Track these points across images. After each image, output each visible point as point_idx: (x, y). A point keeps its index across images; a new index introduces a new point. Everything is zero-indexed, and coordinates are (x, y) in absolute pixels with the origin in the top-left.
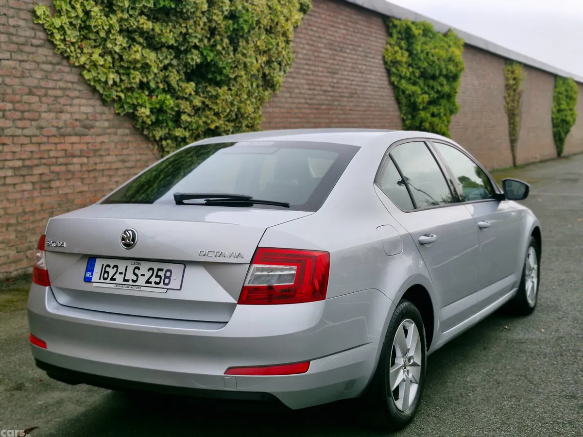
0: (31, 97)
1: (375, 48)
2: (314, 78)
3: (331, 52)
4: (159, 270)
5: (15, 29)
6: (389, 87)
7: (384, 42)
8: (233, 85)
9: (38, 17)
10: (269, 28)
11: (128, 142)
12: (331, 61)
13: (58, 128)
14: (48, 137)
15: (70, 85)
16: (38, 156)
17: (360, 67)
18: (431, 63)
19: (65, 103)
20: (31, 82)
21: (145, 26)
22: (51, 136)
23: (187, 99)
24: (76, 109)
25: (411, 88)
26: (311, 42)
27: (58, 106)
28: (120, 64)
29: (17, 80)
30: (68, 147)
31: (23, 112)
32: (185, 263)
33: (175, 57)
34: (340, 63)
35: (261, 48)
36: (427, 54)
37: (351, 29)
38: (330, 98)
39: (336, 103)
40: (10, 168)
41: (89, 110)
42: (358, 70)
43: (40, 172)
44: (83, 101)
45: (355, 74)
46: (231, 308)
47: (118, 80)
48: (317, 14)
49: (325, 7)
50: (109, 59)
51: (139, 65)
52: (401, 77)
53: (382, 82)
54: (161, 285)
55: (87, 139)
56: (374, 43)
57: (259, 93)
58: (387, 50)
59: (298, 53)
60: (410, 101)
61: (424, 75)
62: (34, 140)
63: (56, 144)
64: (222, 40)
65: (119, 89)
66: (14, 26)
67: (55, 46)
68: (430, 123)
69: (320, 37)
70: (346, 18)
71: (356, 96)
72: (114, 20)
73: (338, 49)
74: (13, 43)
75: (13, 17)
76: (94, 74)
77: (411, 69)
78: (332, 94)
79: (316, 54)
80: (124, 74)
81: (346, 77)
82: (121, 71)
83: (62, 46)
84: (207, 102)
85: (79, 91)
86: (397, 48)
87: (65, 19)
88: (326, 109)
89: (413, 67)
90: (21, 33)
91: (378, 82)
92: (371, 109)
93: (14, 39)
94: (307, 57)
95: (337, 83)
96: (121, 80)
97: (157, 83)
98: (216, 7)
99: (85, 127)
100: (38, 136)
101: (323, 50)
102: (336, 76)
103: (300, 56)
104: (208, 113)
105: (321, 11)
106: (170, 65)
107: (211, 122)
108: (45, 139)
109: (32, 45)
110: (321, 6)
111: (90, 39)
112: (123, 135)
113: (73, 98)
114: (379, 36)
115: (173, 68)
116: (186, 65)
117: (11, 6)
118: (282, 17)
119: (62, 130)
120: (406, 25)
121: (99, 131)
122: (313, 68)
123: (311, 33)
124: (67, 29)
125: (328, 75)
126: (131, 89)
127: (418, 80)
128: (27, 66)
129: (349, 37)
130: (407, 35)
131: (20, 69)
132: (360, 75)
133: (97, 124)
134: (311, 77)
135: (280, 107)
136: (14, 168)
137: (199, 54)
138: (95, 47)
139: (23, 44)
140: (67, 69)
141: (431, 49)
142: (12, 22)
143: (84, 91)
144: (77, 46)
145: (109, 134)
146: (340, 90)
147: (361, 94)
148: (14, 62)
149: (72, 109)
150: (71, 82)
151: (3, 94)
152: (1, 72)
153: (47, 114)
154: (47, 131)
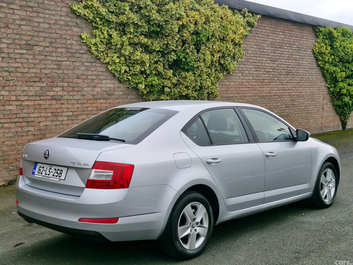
0: (78, 80)
1: (306, 45)
2: (260, 64)
3: (272, 49)
4: (58, 170)
5: (71, 46)
6: (317, 68)
7: (314, 41)
8: (197, 71)
9: (83, 39)
10: (222, 38)
12: (273, 54)
13: (93, 95)
14: (87, 100)
15: (101, 73)
16: (81, 110)
17: (294, 56)
18: (346, 53)
19: (97, 83)
20: (78, 72)
21: (143, 41)
22: (89, 100)
23: (169, 79)
24: (103, 85)
25: (332, 69)
26: (258, 44)
27: (94, 84)
28: (129, 61)
29: (71, 71)
30: (99, 105)
31: (74, 87)
32: (68, 168)
33: (161, 57)
34: (279, 55)
35: (215, 49)
36: (344, 47)
37: (288, 35)
38: (271, 76)
39: (276, 79)
40: (65, 116)
41: (112, 86)
42: (293, 59)
43: (82, 118)
44: (108, 81)
45: (291, 61)
46: (83, 189)
47: (128, 70)
48: (262, 27)
49: (268, 23)
50: (123, 59)
51: (139, 62)
52: (326, 62)
53: (311, 65)
54: (58, 177)
55: (110, 101)
56: (306, 42)
57: (216, 74)
58: (315, 46)
59: (248, 50)
60: (332, 76)
61: (341, 60)
62: (79, 102)
63: (91, 103)
64: (190, 47)
65: (129, 75)
66: (70, 44)
67: (92, 53)
68: (347, 90)
69: (264, 40)
70: (283, 28)
71: (291, 74)
72: (125, 38)
73: (278, 47)
74: (69, 52)
75: (69, 40)
76: (114, 67)
77: (333, 57)
78: (273, 73)
79: (261, 50)
80: (132, 67)
81: (283, 63)
82: (130, 65)
83: (96, 53)
84: (181, 80)
85: (106, 76)
86: (322, 44)
87: (98, 39)
88: (268, 82)
89: (334, 56)
90: (74, 47)
91: (309, 65)
92: (303, 81)
93: (70, 50)
94: (255, 52)
95: (277, 66)
96: (130, 70)
97: (151, 71)
98: (186, 29)
99: (109, 95)
100: (82, 100)
101: (266, 48)
102: (276, 63)
103: (250, 52)
104: (181, 86)
105: (266, 25)
106: (159, 60)
107: (183, 91)
108: (85, 101)
109: (80, 53)
110: (266, 22)
111: (112, 49)
112: (131, 99)
113: (102, 80)
114: (309, 38)
115: (161, 63)
116: (168, 61)
117: (69, 34)
118: (231, 32)
119: (96, 97)
120: (329, 30)
121: (117, 96)
122: (259, 59)
123: (258, 38)
124: (98, 45)
125: (270, 62)
126: (135, 75)
127: (337, 64)
128: (76, 64)
129: (286, 39)
130: (330, 37)
131: (73, 66)
132: (295, 61)
133: (116, 93)
134: (257, 64)
135: (234, 82)
136: (68, 116)
137: (175, 54)
138: (115, 53)
139: (75, 53)
140: (99, 65)
141: (347, 44)
142: (69, 42)
143: (109, 76)
144: (104, 53)
145: (123, 98)
146: (278, 71)
147: (295, 72)
148: (70, 62)
149: (101, 86)
150: (101, 71)
151: (63, 79)
152: (62, 68)
153: (87, 88)
154: (87, 97)
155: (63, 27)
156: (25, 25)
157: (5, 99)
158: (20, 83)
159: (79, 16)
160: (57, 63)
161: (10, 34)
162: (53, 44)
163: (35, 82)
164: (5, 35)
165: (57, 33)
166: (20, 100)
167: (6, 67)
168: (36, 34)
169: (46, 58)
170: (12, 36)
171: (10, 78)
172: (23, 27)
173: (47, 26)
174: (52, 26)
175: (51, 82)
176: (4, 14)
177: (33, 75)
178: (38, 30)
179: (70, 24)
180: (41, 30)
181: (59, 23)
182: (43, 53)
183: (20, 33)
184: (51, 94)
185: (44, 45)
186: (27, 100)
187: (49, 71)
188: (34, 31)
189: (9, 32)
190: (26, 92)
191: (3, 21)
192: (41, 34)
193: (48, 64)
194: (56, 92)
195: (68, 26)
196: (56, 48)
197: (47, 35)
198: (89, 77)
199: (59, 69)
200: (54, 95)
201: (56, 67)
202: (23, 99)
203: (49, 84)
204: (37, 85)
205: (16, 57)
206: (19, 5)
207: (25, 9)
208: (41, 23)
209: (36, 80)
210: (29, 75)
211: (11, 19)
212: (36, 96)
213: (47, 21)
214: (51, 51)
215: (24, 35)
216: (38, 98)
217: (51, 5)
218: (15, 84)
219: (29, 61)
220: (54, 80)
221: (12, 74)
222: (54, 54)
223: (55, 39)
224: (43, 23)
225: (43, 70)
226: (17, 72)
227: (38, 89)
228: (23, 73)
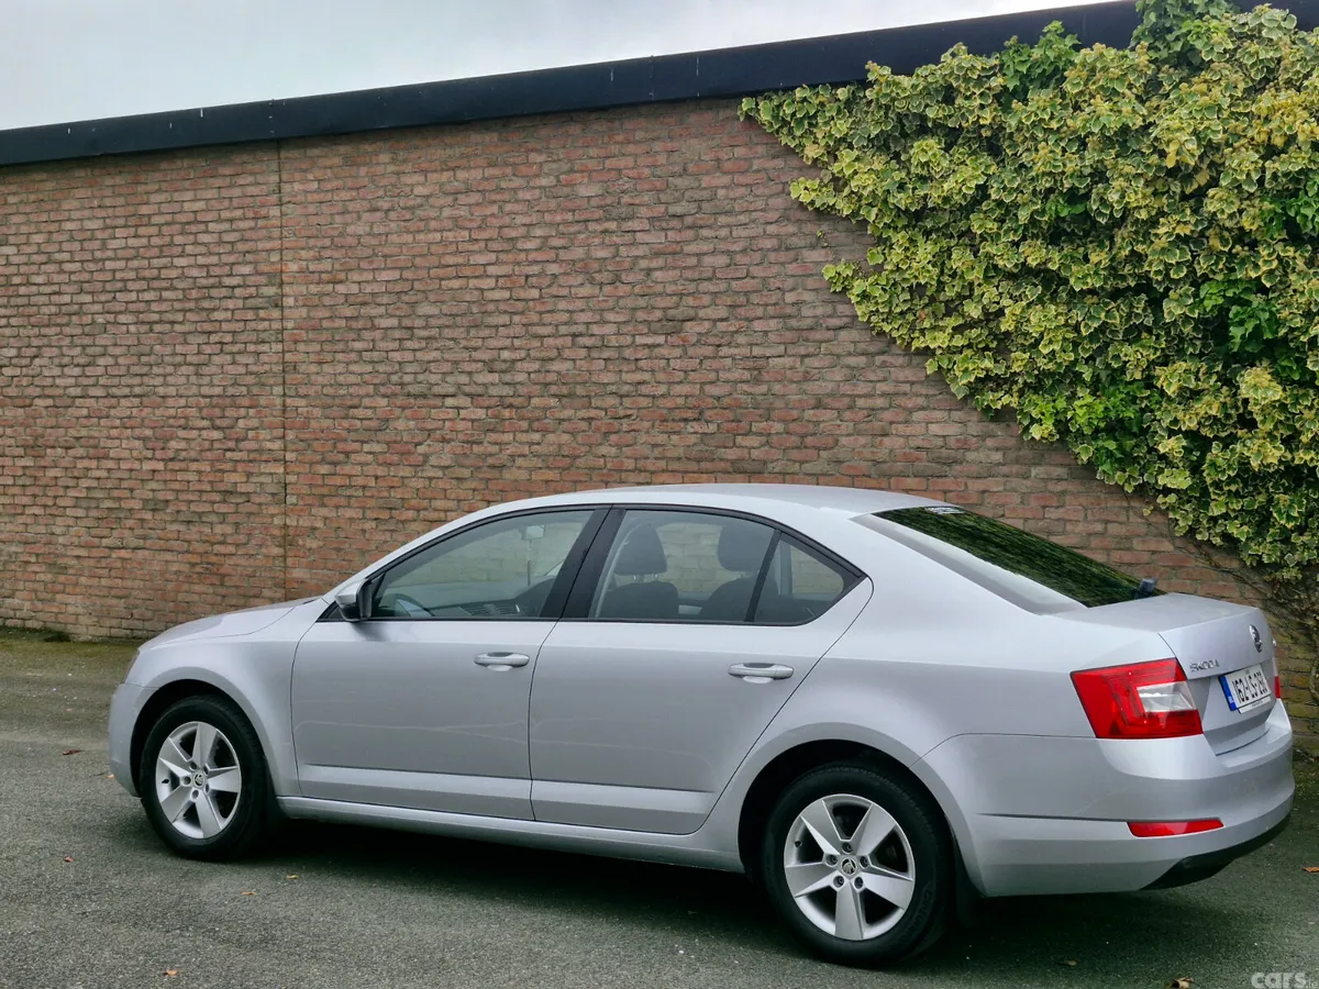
0: (820, 412)
5: (796, 307)
9: (831, 282)
11: (1063, 493)
13: (876, 463)
14: (852, 477)
15: (906, 388)
19: (894, 419)
20: (822, 387)
24: (918, 429)
27: (877, 425)
29: (794, 385)
31: (803, 437)
41: (952, 430)
44: (938, 415)
62: (823, 480)
66: (793, 304)
74: (792, 329)
75: (793, 290)
76: (944, 364)
85: (927, 396)
90: (806, 311)
93: (793, 323)
99: (938, 461)
100: (832, 475)
106: (1140, 327)
108: (846, 481)
109: (828, 329)
112: (1044, 480)
113: (911, 411)
117: (790, 273)
119: (885, 467)
121: (975, 469)
124: (878, 293)
128: (815, 362)
131: (802, 369)
133: (971, 456)
138: (949, 314)
139: (810, 329)
140: (901, 360)
142: (790, 298)
143: (942, 397)
144: (911, 318)
145: (1006, 476)
148: (791, 359)
149: (909, 430)
150: (908, 382)
151: (768, 409)
152: (766, 377)
153: (852, 438)
154: (849, 467)
155: (772, 257)
156: (661, 269)
157: (609, 466)
158: (647, 424)
159: (825, 214)
160: (750, 364)
161: (623, 297)
162: (739, 310)
163: (686, 420)
164: (611, 303)
165: (753, 278)
166: (645, 471)
167: (613, 384)
168: (691, 287)
169: (721, 354)
170: (629, 302)
171: (622, 413)
172: (657, 275)
173: (722, 260)
174: (739, 258)
175: (733, 421)
176: (612, 249)
177: (680, 401)
178: (696, 276)
179: (795, 241)
180: (705, 275)
181: (760, 246)
182: (711, 340)
183: (651, 291)
184: (731, 454)
185: (713, 317)
186: (663, 471)
187: (725, 389)
188: (686, 280)
189: (621, 294)
190: (660, 449)
191: (610, 268)
192: (705, 286)
193: (725, 370)
194: (746, 451)
195: (787, 249)
196: (750, 320)
197: (722, 286)
198: (860, 402)
199: (757, 381)
200: (741, 459)
201: (747, 375)
202: (652, 468)
203: (726, 426)
204: (692, 430)
205: (639, 356)
206: (648, 219)
207: (664, 225)
208: (704, 254)
209: (690, 414)
210: (668, 403)
211: (629, 259)
212: (688, 459)
213: (722, 246)
214: (732, 329)
215: (660, 294)
216: (693, 466)
217: (735, 199)
218: (634, 427)
219: (672, 364)
220: (741, 414)
221: (627, 402)
222: (741, 339)
223: (746, 293)
224: (713, 252)
225: (708, 388)
226: (640, 395)
227: (693, 439)
228: (654, 397)
